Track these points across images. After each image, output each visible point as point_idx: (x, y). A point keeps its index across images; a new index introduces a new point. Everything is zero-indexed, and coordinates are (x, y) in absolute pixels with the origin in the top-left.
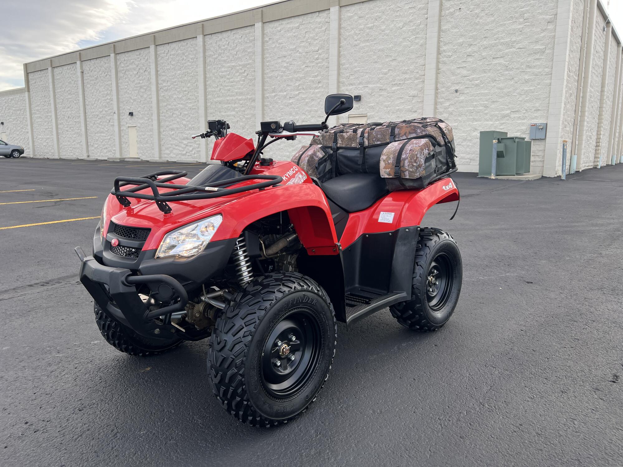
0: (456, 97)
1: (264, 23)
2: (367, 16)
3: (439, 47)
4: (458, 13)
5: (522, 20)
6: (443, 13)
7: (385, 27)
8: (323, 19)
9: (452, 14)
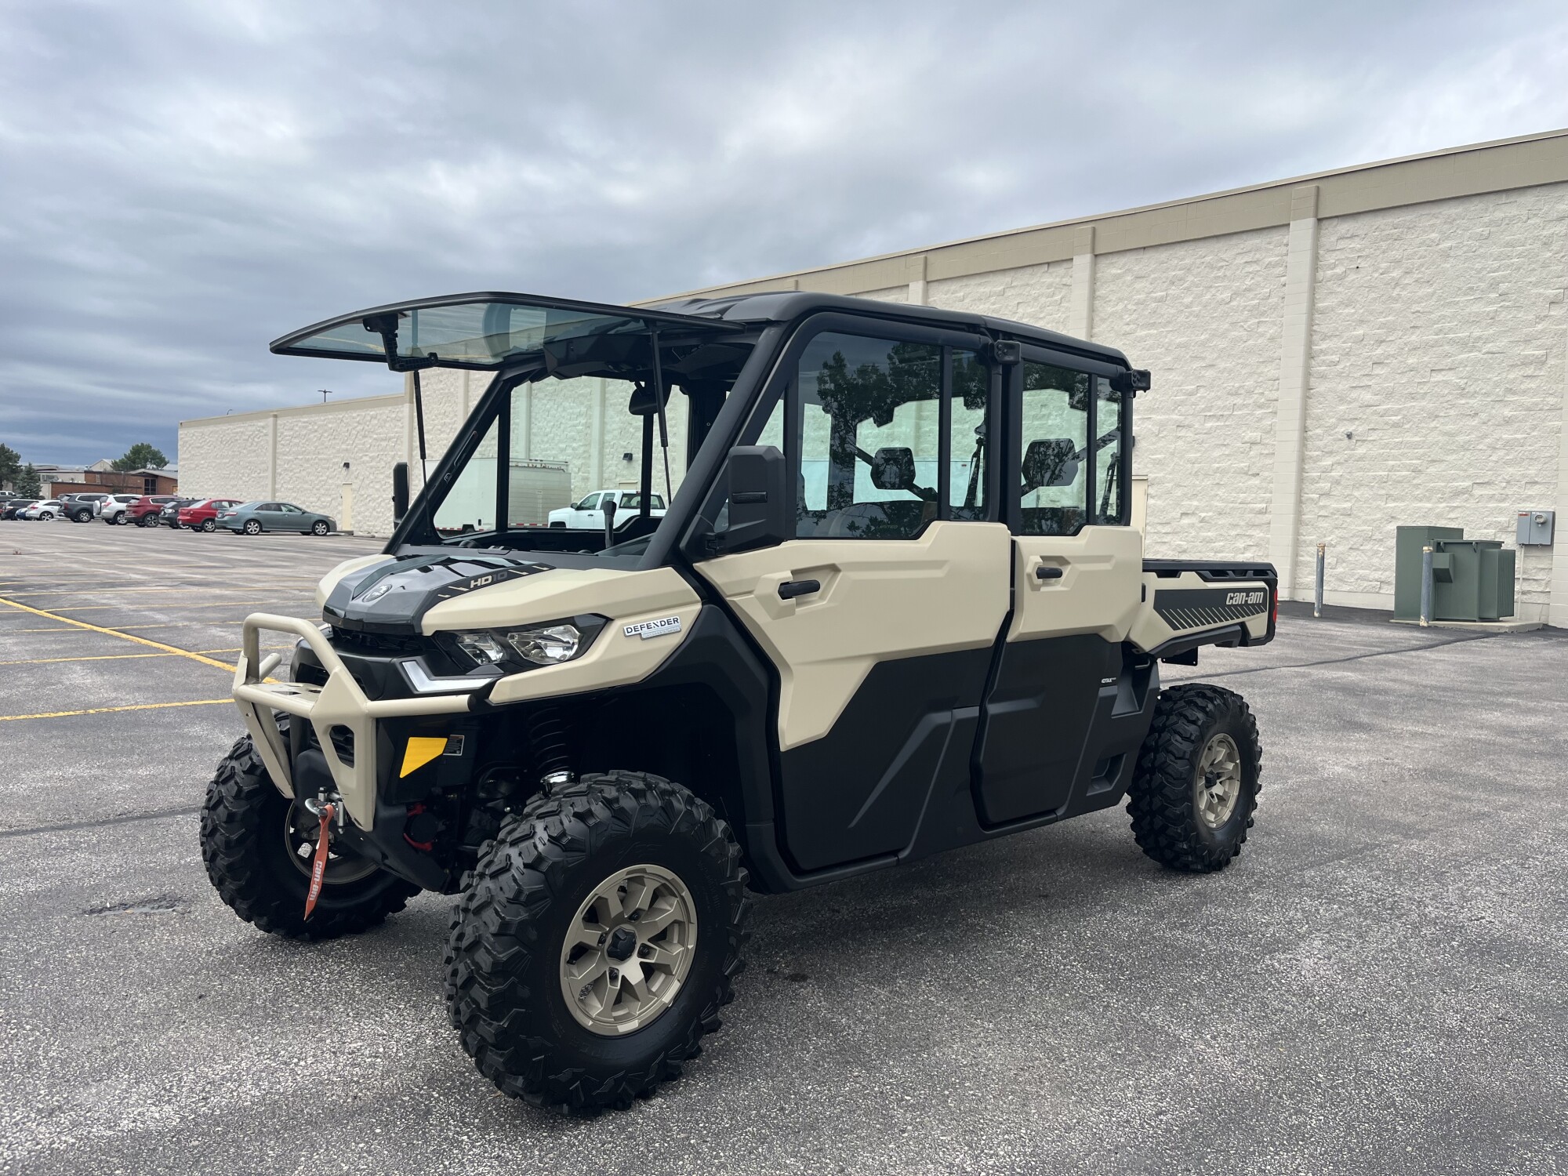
0: (1348, 448)
1: (928, 282)
2: (1153, 276)
3: (1310, 343)
4: (1352, 277)
5: (1494, 295)
6: (1320, 275)
7: (1190, 299)
8: (1058, 279)
9: (1341, 278)
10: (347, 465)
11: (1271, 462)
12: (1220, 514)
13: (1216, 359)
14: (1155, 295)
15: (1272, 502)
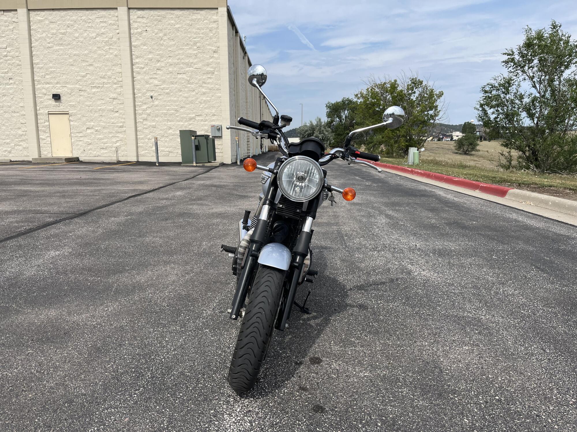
0: (152, 102)
2: (58, 22)
3: (132, 60)
4: (144, 34)
5: (195, 47)
6: (132, 31)
7: (78, 35)
8: (10, 19)
9: (140, 33)
11: (122, 106)
12: (104, 128)
13: (93, 62)
15: (125, 123)
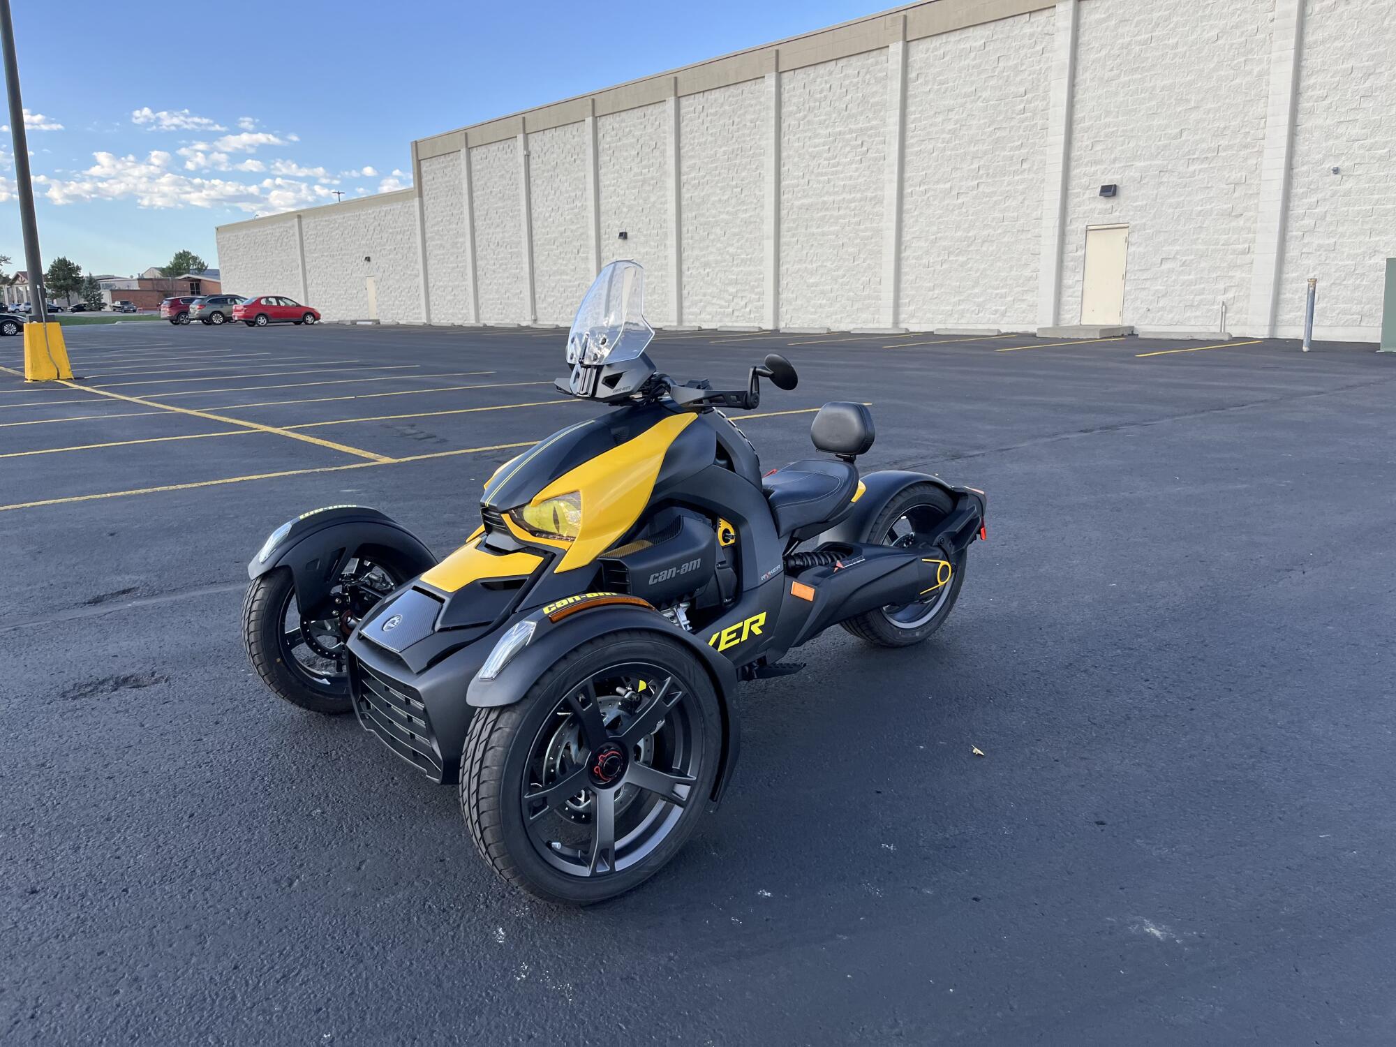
0: (1335, 184)
1: (907, 42)
2: (1136, 20)
3: (1297, 80)
6: (1309, 9)
7: (1176, 40)
8: (1039, 28)
10: (368, 259)
11: (1256, 201)
12: (1201, 257)
13: (1202, 100)
14: (1139, 38)
15: (1253, 241)
